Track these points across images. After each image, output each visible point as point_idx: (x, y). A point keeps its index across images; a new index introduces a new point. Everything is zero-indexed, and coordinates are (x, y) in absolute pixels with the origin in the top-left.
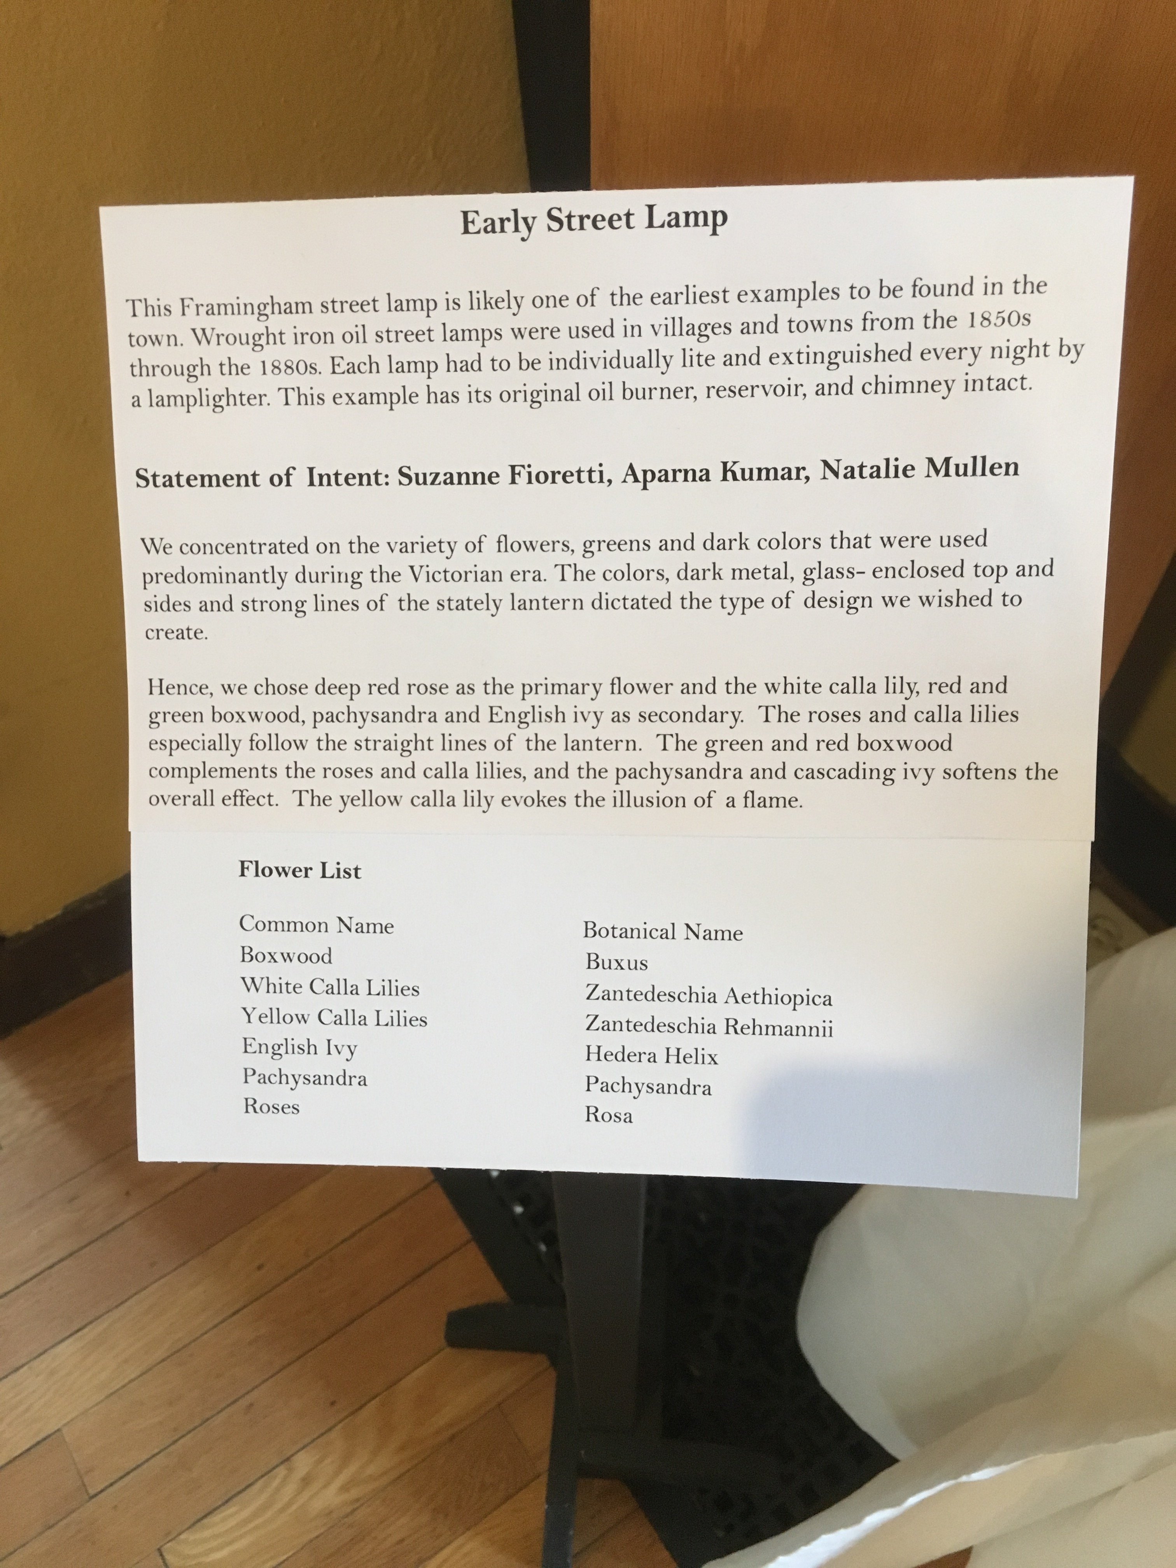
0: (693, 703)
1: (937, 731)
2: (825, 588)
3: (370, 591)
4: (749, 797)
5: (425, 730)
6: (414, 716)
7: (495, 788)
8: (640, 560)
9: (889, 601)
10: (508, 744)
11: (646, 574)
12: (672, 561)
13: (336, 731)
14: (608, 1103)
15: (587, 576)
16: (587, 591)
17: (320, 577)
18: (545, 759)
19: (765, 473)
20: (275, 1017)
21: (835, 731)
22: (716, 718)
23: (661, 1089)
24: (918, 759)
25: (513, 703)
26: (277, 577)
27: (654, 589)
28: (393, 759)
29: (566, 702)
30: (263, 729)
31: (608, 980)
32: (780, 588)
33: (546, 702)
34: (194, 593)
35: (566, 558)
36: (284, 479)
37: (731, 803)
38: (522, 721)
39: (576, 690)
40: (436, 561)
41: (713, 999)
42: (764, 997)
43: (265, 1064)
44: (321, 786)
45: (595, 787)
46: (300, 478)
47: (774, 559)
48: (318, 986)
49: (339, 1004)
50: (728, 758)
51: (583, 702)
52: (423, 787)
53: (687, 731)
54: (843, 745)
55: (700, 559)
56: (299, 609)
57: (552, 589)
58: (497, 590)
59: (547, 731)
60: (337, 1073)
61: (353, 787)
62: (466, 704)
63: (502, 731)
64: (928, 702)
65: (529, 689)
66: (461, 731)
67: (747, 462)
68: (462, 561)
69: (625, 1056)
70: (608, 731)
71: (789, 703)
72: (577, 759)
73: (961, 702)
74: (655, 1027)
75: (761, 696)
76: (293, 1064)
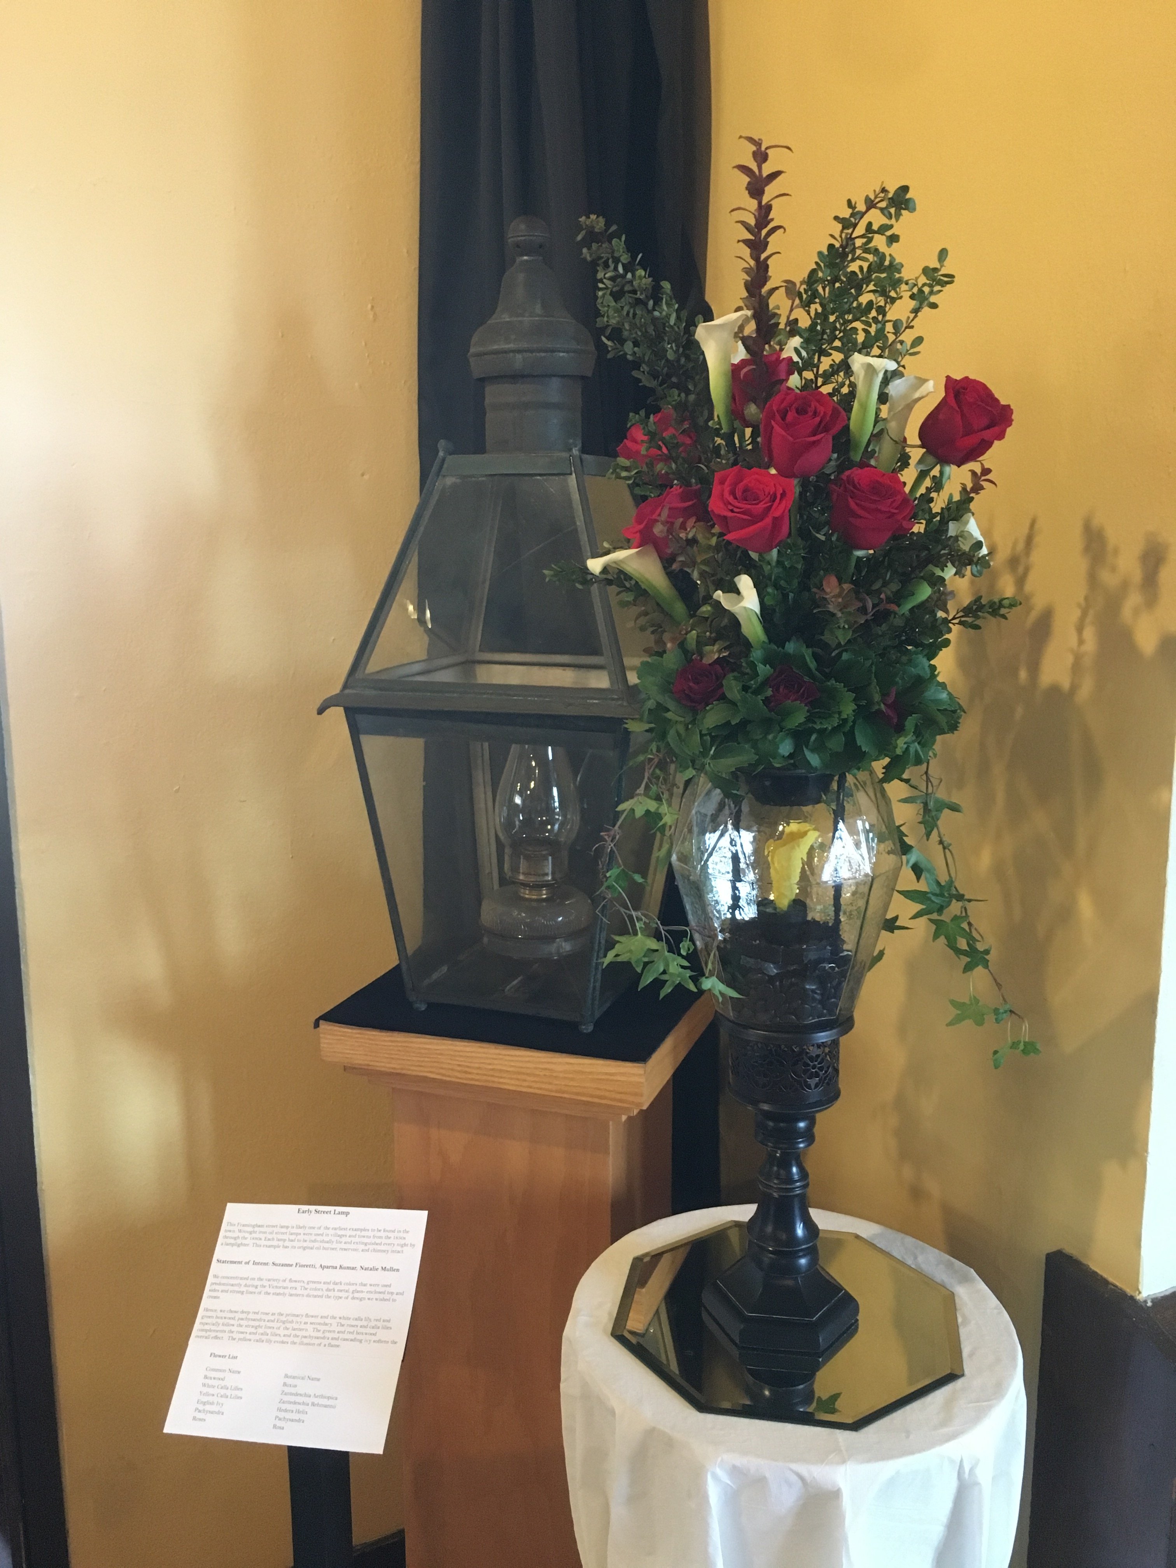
0: (322, 1321)
1: (373, 1331)
2: (356, 1295)
3: (259, 1289)
4: (329, 1344)
5: (262, 1323)
6: (260, 1320)
7: (273, 1338)
8: (319, 1286)
9: (369, 1299)
10: (279, 1328)
11: (319, 1290)
12: (325, 1287)
13: (242, 1322)
14: (279, 1423)
15: (306, 1289)
16: (305, 1292)
17: (249, 1286)
18: (286, 1332)
19: (348, 1268)
20: (207, 1394)
21: (351, 1329)
22: (326, 1324)
23: (292, 1420)
24: (368, 1337)
25: (283, 1318)
26: (239, 1285)
27: (320, 1293)
28: (253, 1330)
29: (295, 1319)
30: (227, 1321)
31: (287, 1390)
32: (346, 1294)
33: (290, 1318)
34: (220, 1288)
35: (303, 1285)
36: (247, 1263)
37: (325, 1346)
38: (284, 1322)
39: (298, 1316)
40: (275, 1284)
41: (310, 1396)
42: (322, 1397)
43: (201, 1407)
44: (234, 1335)
45: (296, 1340)
46: (251, 1263)
47: (346, 1288)
48: (220, 1387)
49: (223, 1392)
50: (327, 1335)
51: (298, 1319)
52: (258, 1337)
53: (319, 1327)
54: (352, 1333)
55: (331, 1287)
56: (242, 1293)
57: (299, 1292)
58: (286, 1291)
59: (288, 1325)
60: (217, 1410)
61: (242, 1336)
62: (272, 1318)
63: (279, 1325)
64: (373, 1324)
65: (287, 1315)
66: (269, 1324)
67: (345, 1265)
68: (281, 1284)
69: (286, 1411)
70: (303, 1326)
71: (343, 1322)
72: (294, 1332)
73: (379, 1324)
74: (295, 1403)
75: (338, 1320)
76: (208, 1407)
